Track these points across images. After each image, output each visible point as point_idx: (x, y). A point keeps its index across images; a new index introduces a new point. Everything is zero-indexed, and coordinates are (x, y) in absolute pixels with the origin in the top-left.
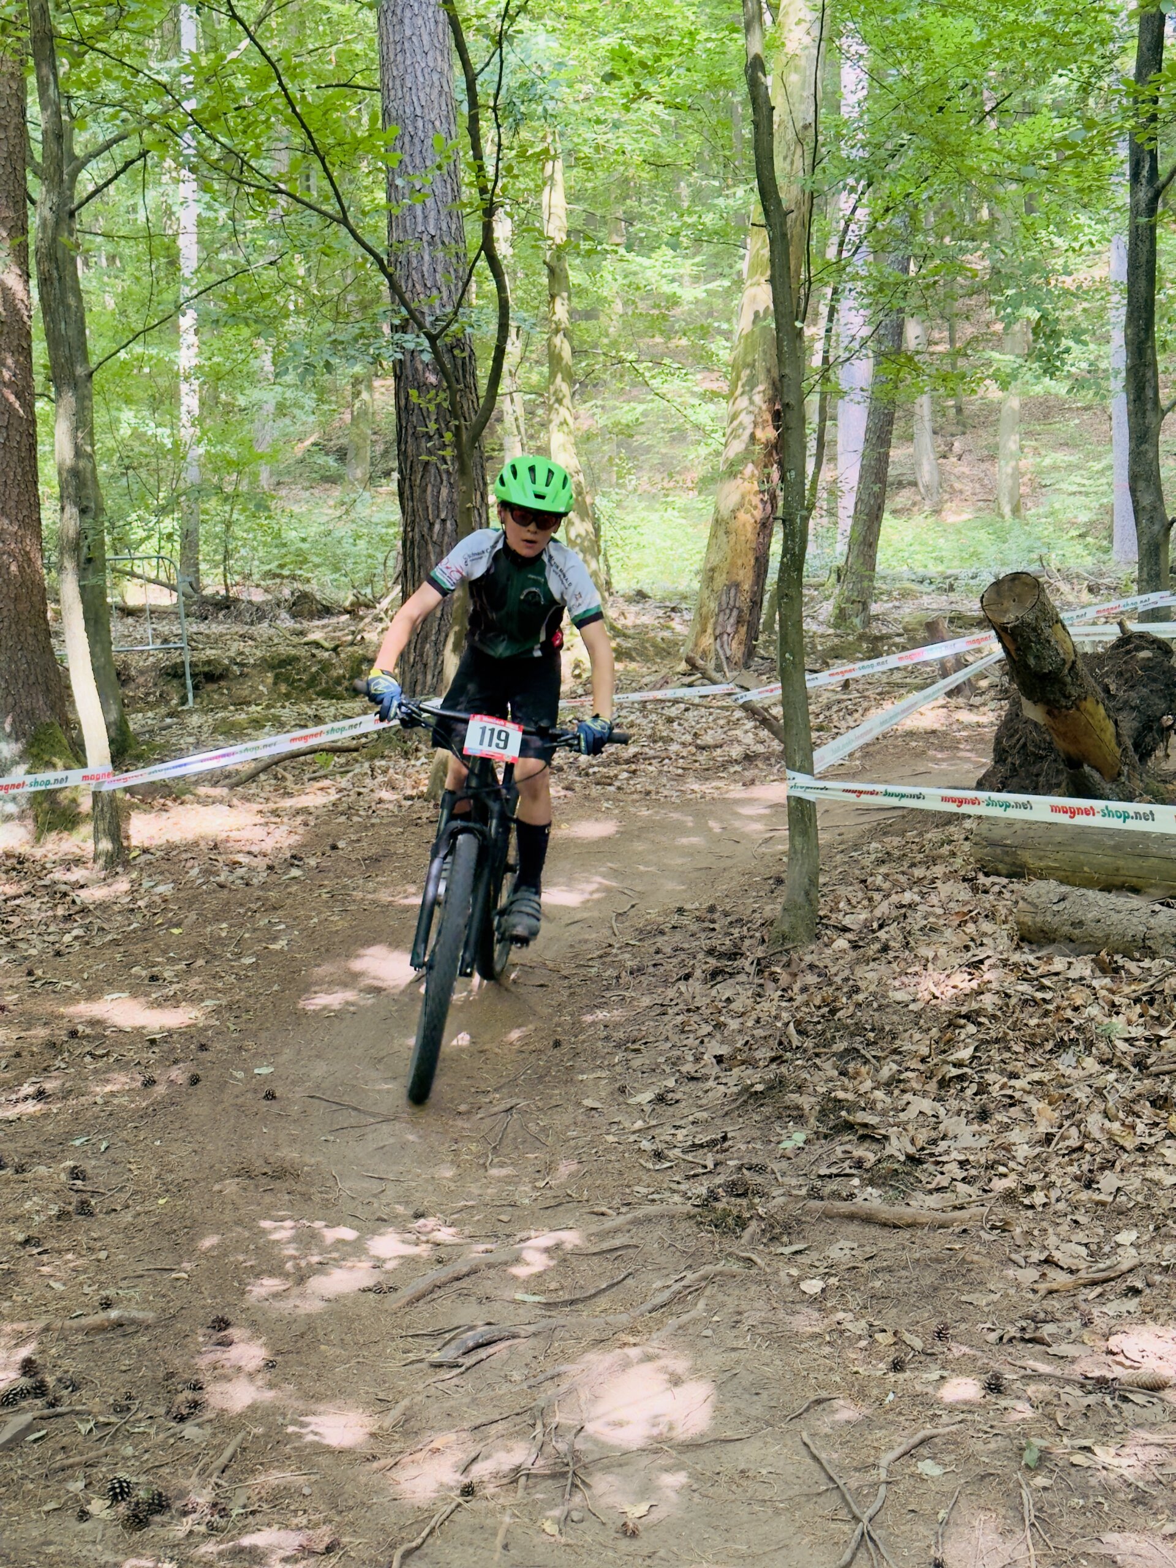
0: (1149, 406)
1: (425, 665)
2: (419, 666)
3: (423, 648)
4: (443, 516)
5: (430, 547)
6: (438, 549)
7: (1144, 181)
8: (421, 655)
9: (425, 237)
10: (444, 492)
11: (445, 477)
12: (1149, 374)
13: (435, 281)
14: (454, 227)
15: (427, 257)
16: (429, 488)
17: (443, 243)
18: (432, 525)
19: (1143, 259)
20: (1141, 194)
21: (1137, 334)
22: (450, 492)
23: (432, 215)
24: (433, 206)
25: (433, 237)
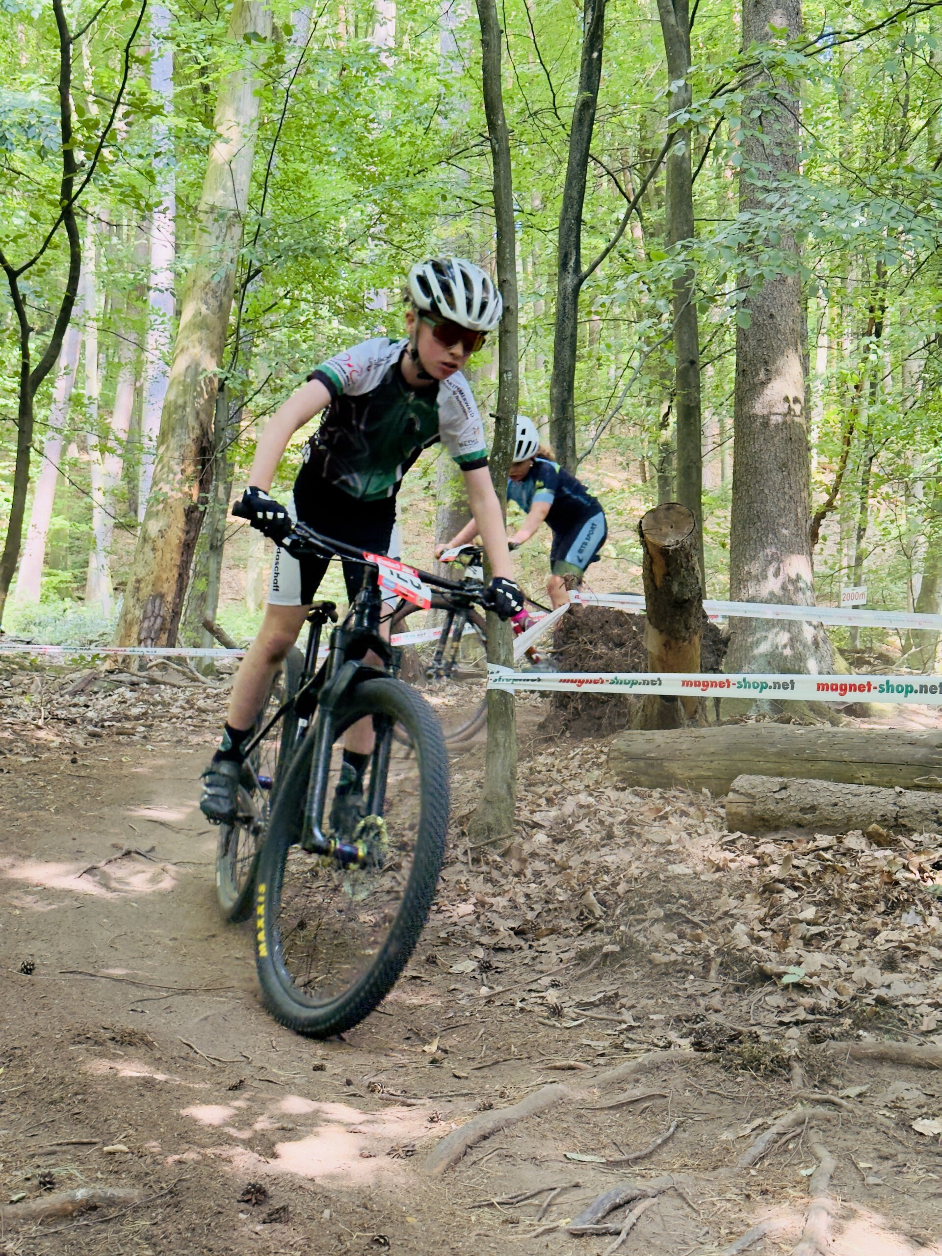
0: (569, 454)
7: (571, 270)
12: (570, 428)
19: (568, 332)
20: (568, 281)
21: (562, 393)
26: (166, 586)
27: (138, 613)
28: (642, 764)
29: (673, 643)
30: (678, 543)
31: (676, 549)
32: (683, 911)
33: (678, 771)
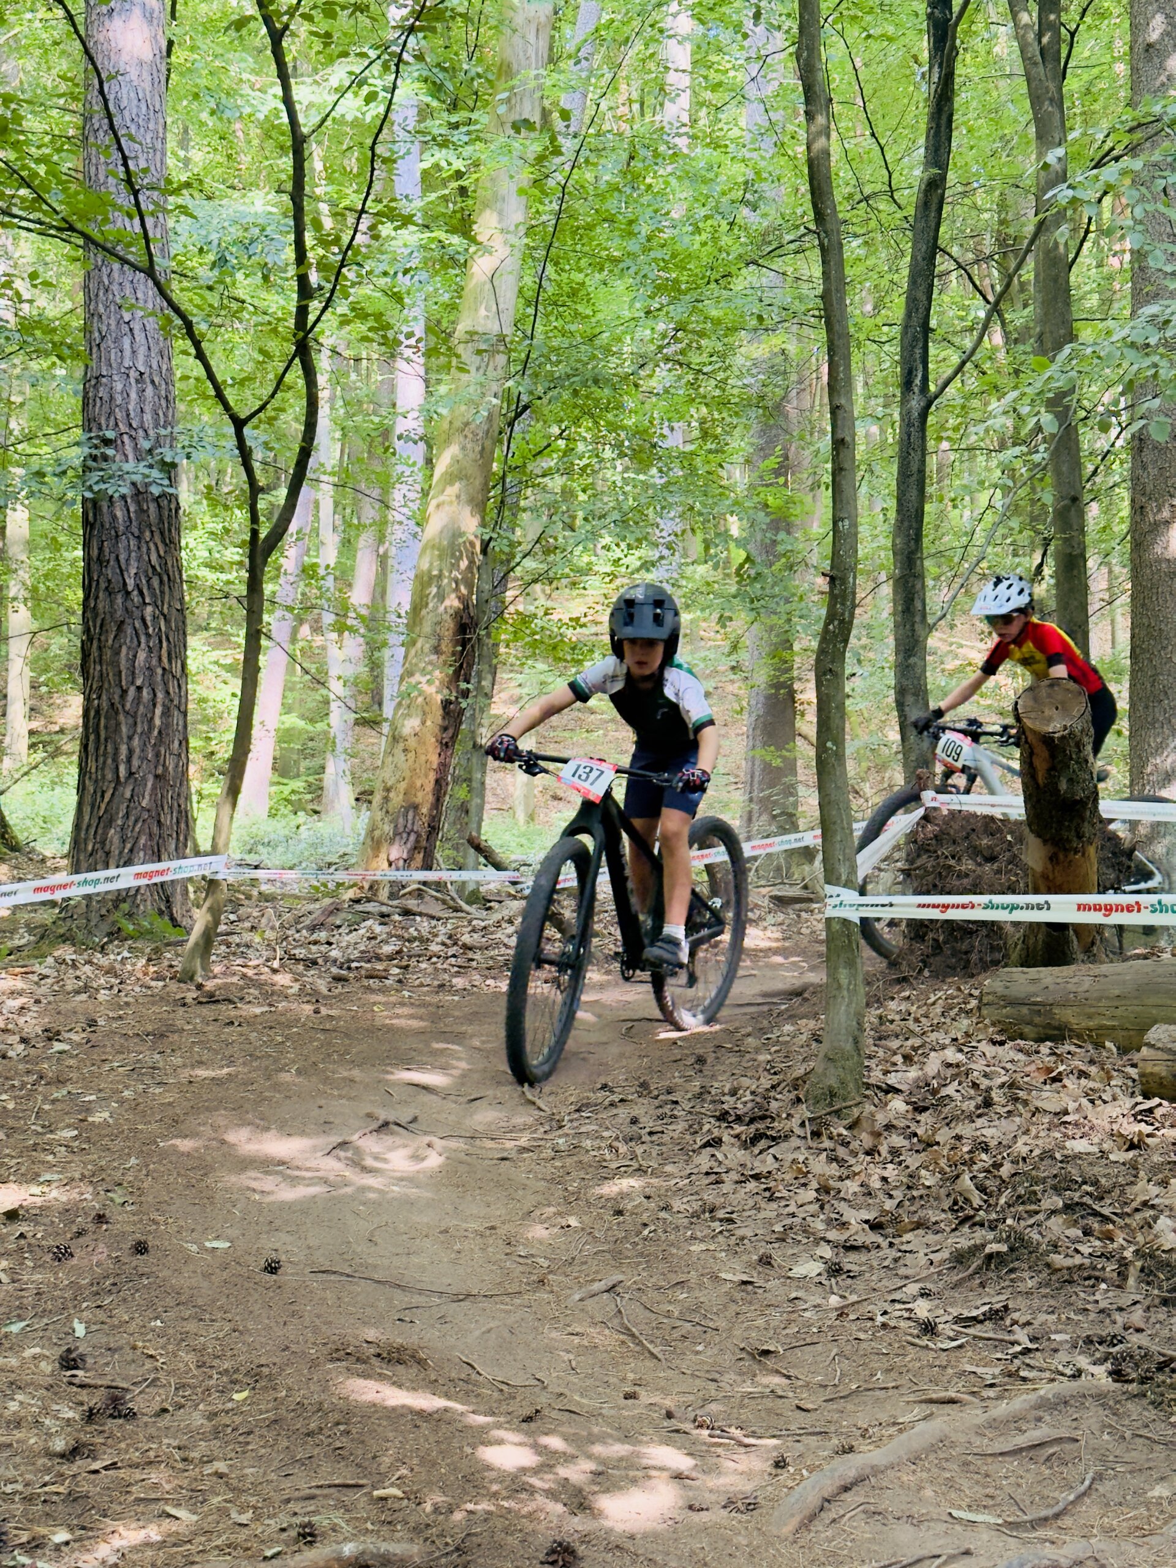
0: (918, 619)
1: (108, 854)
2: (100, 853)
3: (105, 834)
4: (139, 682)
5: (122, 717)
6: (131, 721)
7: (916, 390)
8: (103, 842)
9: (133, 374)
10: (142, 656)
11: (143, 639)
12: (918, 586)
13: (142, 422)
14: (164, 367)
15: (133, 395)
16: (124, 650)
17: (153, 382)
18: (124, 692)
19: (914, 468)
20: (914, 403)
21: (907, 544)
22: (149, 658)
23: (142, 351)
24: (144, 341)
25: (141, 374)
26: (420, 794)
27: (388, 828)
28: (1025, 1010)
29: (1061, 856)
30: (1065, 728)
31: (1063, 737)
32: (1087, 1200)
33: (1073, 1020)
